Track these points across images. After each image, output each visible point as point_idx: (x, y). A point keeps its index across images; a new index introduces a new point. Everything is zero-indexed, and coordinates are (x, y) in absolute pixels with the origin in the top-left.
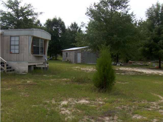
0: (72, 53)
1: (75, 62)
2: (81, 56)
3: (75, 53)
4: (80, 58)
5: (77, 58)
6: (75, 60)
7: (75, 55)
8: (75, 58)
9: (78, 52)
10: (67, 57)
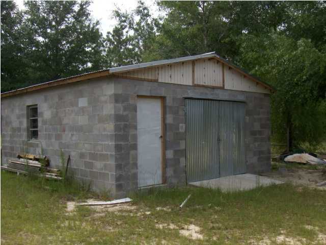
0: (83, 102)
1: (118, 179)
2: (165, 126)
3: (117, 98)
4: (158, 144)
5: (135, 147)
6: (119, 167)
7: (118, 118)
8: (118, 148)
9: (145, 90)
10: (35, 134)
